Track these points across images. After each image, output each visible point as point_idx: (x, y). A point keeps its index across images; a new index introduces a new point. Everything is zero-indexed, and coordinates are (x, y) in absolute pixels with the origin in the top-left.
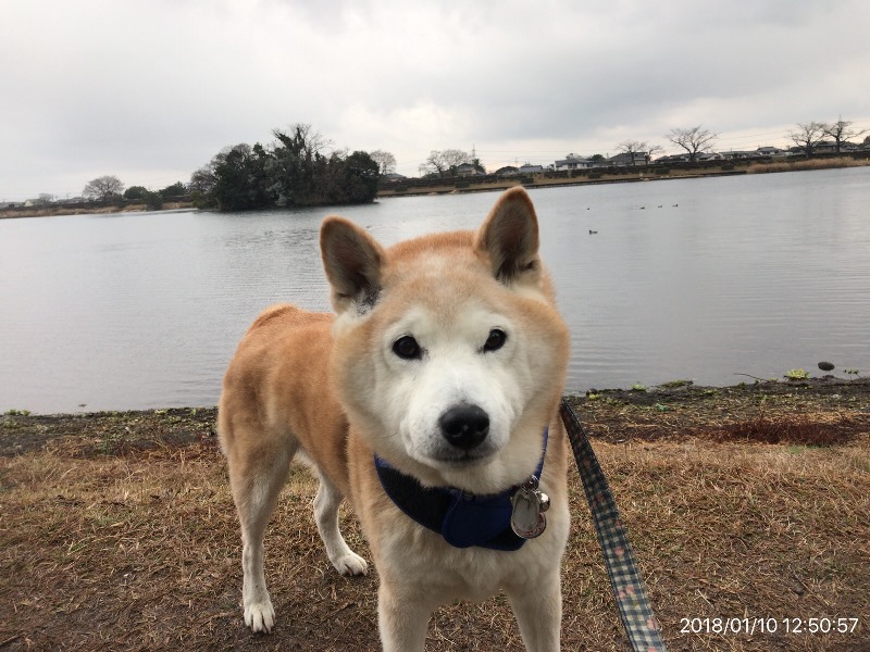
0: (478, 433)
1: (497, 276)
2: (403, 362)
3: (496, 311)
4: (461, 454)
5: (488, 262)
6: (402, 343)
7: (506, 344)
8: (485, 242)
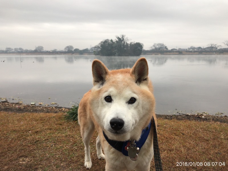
1: (136, 82)
2: (107, 103)
3: (135, 93)
5: (134, 78)
6: (107, 98)
7: (136, 102)
8: (134, 72)
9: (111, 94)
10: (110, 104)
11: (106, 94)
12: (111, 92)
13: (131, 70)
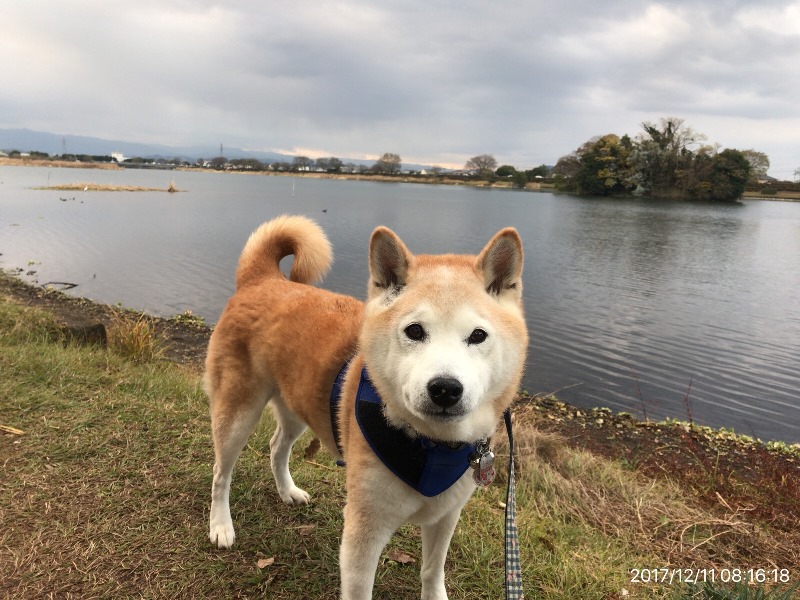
0: (454, 397)
1: (488, 290)
2: (409, 341)
3: (482, 316)
4: (440, 410)
5: (482, 278)
6: (412, 328)
7: (487, 340)
8: (483, 265)
9: (423, 320)
10: (420, 345)
11: (408, 321)
12: (420, 314)
13: (476, 259)
